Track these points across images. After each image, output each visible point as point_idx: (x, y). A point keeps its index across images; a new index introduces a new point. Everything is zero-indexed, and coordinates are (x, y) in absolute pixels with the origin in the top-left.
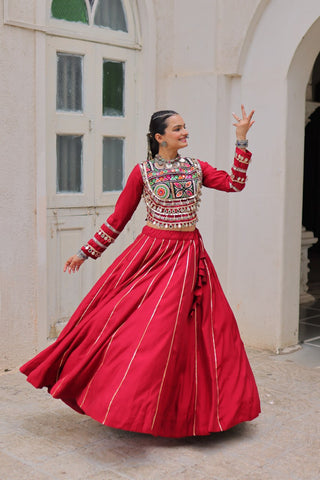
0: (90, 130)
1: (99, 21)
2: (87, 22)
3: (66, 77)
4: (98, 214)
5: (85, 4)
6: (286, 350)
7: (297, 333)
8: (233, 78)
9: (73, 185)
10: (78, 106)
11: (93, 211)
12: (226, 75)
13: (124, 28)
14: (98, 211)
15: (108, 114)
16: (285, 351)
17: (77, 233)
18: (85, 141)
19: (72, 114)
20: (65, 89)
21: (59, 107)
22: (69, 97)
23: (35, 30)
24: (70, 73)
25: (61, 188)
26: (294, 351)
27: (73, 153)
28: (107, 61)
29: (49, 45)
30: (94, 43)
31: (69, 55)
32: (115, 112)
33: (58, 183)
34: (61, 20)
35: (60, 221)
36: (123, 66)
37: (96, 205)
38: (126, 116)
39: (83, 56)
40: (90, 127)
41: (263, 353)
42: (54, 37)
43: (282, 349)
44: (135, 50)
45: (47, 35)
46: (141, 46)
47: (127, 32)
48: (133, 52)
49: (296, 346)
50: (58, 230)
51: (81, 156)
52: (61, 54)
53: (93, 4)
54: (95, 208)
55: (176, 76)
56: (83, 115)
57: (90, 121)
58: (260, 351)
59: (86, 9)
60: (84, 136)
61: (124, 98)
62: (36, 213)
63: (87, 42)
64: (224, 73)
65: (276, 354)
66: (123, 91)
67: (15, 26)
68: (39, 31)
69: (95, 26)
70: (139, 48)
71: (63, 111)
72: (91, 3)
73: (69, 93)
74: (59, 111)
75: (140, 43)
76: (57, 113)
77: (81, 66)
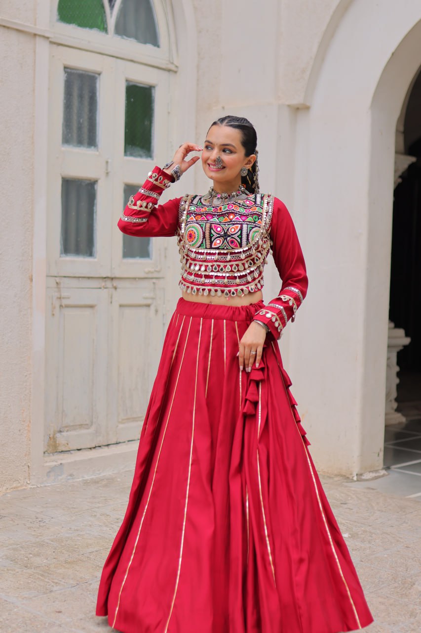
0: (107, 173)
1: (122, 30)
2: (105, 30)
3: (75, 102)
4: (116, 288)
5: (103, 7)
6: (367, 476)
7: (382, 454)
8: (299, 110)
9: (83, 245)
10: (91, 140)
11: (109, 284)
12: (289, 106)
13: (155, 42)
14: (115, 283)
15: (131, 155)
16: (364, 477)
17: (88, 312)
18: (100, 189)
19: (83, 151)
20: (75, 117)
21: (66, 140)
22: (80, 128)
23: (35, 35)
24: (81, 97)
25: (66, 250)
26: (376, 478)
27: (84, 204)
28: (131, 84)
29: (53, 56)
30: (114, 59)
31: (81, 72)
32: (141, 153)
33: (62, 242)
34: (71, 25)
35: (64, 294)
36: (153, 91)
37: (113, 276)
38: (155, 159)
39: (99, 74)
40: (107, 170)
41: (336, 479)
42: (60, 47)
43: (361, 475)
44: (169, 71)
45: (52, 43)
46: (177, 67)
47: (159, 47)
48: (166, 74)
49: (381, 471)
50: (61, 306)
51: (95, 208)
52: (69, 70)
53: (113, 6)
54: (112, 279)
55: (223, 108)
56: (97, 153)
57: (107, 162)
58: (332, 476)
59: (105, 12)
60: (99, 182)
61: (152, 135)
62: (31, 280)
63: (105, 57)
64: (287, 103)
65: (352, 481)
66: (153, 125)
67: (8, 28)
68: (40, 36)
69: (117, 35)
70: (174, 69)
71: (71, 146)
72: (111, 5)
73: (79, 123)
74: (66, 146)
75: (175, 63)
76: (63, 148)
77: (96, 87)
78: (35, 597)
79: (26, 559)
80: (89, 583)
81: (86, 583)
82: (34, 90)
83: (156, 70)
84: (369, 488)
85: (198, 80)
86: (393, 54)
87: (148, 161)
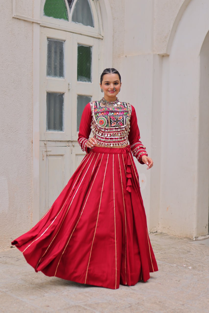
0: (69, 90)
1: (75, 19)
2: (67, 19)
3: (53, 55)
4: (74, 146)
5: (66, 8)
6: (201, 238)
7: (207, 227)
8: (164, 56)
9: (57, 125)
10: (61, 74)
11: (70, 144)
12: (158, 55)
13: (92, 25)
14: (74, 144)
15: (81, 80)
16: (199, 238)
17: (60, 158)
18: (65, 97)
19: (57, 79)
20: (53, 63)
21: (49, 74)
22: (55, 68)
23: (33, 22)
24: (56, 52)
25: (49, 128)
26: (205, 239)
27: (58, 105)
28: (80, 45)
29: (42, 33)
30: (72, 33)
31: (55, 40)
32: (85, 79)
33: (47, 124)
34: (51, 17)
35: (48, 149)
36: (91, 49)
38: (92, 82)
39: (65, 41)
40: (69, 88)
41: (185, 239)
42: (45, 28)
43: (197, 237)
44: (99, 38)
45: (41, 26)
46: (103, 36)
47: (94, 27)
48: (98, 40)
49: (207, 235)
50: (47, 155)
51: (63, 107)
52: (50, 40)
54: (72, 141)
55: (126, 56)
56: (64, 80)
57: (69, 84)
58: (183, 238)
59: (67, 11)
60: (65, 94)
61: (91, 70)
62: (32, 143)
63: (67, 32)
64: (158, 53)
65: (193, 241)
66: (91, 65)
67: (20, 19)
68: (35, 23)
69: (73, 22)
70: (102, 38)
71: (51, 77)
72: (70, 7)
73: (55, 65)
74: (49, 76)
75: (102, 35)
76: (47, 78)
77: (63, 47)
78: (36, 299)
79: (31, 280)
81: (61, 292)
82: (32, 50)
83: (92, 38)
84: (201, 244)
85: (113, 43)
87: (90, 83)
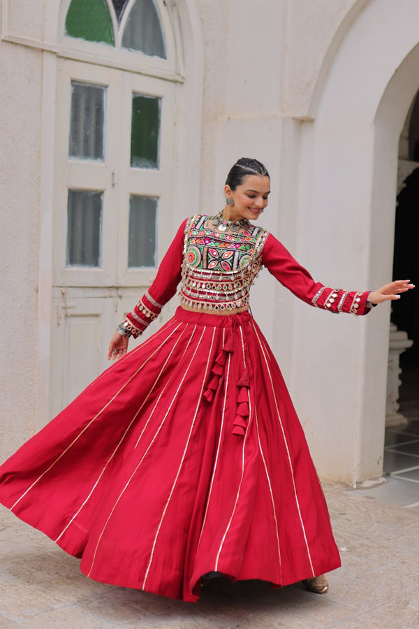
0: (113, 185)
1: (129, 43)
2: (113, 43)
3: (82, 115)
4: (121, 297)
5: (110, 20)
6: (367, 484)
7: (381, 462)
8: (304, 122)
9: (89, 255)
10: (98, 153)
11: (114, 293)
12: (294, 118)
13: (162, 54)
14: (120, 292)
15: (137, 166)
16: (364, 485)
17: (93, 321)
18: (106, 201)
19: (90, 163)
20: (81, 130)
21: (73, 153)
22: (86, 141)
23: (43, 50)
24: (88, 109)
25: (72, 260)
26: (376, 486)
27: (90, 215)
28: (138, 95)
29: (61, 70)
30: (121, 72)
31: (88, 85)
32: (147, 163)
33: (68, 253)
34: (79, 39)
35: (69, 304)
36: (159, 102)
37: (118, 285)
38: (161, 169)
39: (106, 87)
40: (113, 181)
41: (336, 487)
42: (67, 61)
43: (361, 483)
44: (176, 82)
45: (59, 57)
46: (183, 78)
47: (165, 58)
48: (173, 84)
49: (380, 479)
50: (66, 315)
51: (101, 219)
52: (76, 84)
53: (121, 19)
54: (117, 288)
55: (229, 118)
56: (104, 165)
57: (113, 174)
58: (333, 484)
59: (112, 26)
60: (105, 192)
61: (158, 145)
62: (37, 291)
63: (112, 70)
64: (292, 116)
65: (352, 489)
66: (159, 135)
67: (16, 44)
68: (48, 51)
69: (124, 48)
70: (181, 80)
71: (78, 158)
72: (118, 18)
73: (86, 135)
74: (73, 158)
75: (182, 74)
76: (69, 161)
77: (102, 100)
78: (36, 615)
80: (90, 600)
82: (41, 105)
83: (162, 82)
84: (368, 497)
85: (204, 91)
86: (396, 71)
87: (154, 171)
